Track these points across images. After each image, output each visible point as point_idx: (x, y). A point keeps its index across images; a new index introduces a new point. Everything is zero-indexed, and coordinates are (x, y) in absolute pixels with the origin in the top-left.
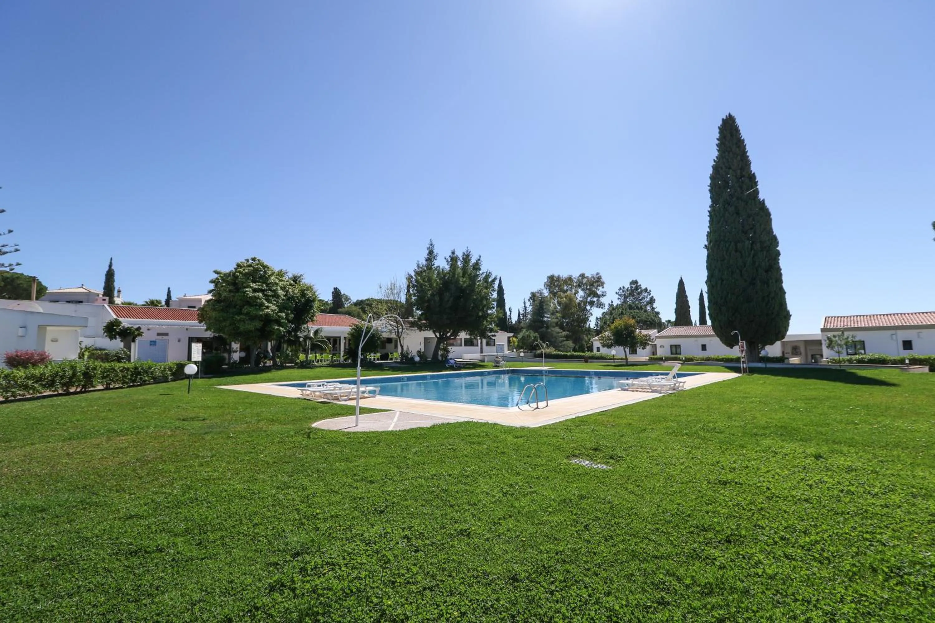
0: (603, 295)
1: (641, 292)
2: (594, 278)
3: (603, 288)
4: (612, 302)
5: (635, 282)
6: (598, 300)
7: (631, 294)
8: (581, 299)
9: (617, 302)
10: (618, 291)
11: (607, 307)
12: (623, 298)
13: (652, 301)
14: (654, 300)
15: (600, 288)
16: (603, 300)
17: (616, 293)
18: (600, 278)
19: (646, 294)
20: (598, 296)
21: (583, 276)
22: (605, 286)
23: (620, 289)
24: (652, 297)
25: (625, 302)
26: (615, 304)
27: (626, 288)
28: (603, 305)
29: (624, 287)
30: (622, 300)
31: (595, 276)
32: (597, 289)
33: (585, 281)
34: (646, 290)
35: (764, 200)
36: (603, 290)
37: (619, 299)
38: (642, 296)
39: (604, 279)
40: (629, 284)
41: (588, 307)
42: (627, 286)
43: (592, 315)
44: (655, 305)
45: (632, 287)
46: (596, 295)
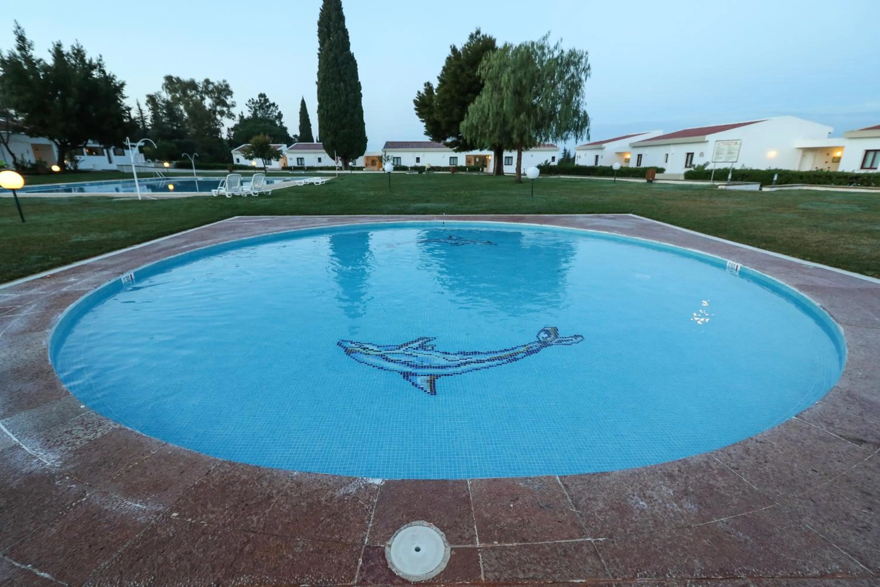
0: (233, 106)
1: (270, 105)
2: (222, 86)
3: (232, 97)
4: (242, 113)
5: (262, 96)
6: (228, 110)
7: (261, 107)
8: (210, 108)
9: (247, 114)
10: (248, 103)
11: (237, 118)
12: (253, 110)
13: (280, 116)
14: (282, 115)
15: (229, 97)
16: (233, 110)
17: (246, 105)
18: (227, 86)
19: (274, 109)
20: (228, 107)
21: (207, 82)
22: (233, 95)
23: (250, 101)
24: (280, 112)
25: (255, 114)
26: (246, 117)
27: (255, 101)
28: (234, 116)
29: (253, 99)
30: (252, 113)
31: (222, 83)
32: (225, 97)
33: (211, 87)
34: (274, 104)
35: (353, 54)
36: (232, 100)
37: (249, 111)
38: (270, 110)
39: (232, 88)
40: (257, 96)
41: (218, 117)
42: (256, 99)
43: (223, 125)
44: (282, 120)
45: (260, 100)
46: (224, 104)
